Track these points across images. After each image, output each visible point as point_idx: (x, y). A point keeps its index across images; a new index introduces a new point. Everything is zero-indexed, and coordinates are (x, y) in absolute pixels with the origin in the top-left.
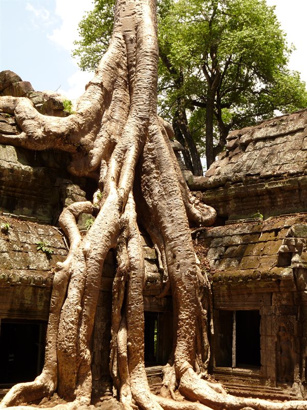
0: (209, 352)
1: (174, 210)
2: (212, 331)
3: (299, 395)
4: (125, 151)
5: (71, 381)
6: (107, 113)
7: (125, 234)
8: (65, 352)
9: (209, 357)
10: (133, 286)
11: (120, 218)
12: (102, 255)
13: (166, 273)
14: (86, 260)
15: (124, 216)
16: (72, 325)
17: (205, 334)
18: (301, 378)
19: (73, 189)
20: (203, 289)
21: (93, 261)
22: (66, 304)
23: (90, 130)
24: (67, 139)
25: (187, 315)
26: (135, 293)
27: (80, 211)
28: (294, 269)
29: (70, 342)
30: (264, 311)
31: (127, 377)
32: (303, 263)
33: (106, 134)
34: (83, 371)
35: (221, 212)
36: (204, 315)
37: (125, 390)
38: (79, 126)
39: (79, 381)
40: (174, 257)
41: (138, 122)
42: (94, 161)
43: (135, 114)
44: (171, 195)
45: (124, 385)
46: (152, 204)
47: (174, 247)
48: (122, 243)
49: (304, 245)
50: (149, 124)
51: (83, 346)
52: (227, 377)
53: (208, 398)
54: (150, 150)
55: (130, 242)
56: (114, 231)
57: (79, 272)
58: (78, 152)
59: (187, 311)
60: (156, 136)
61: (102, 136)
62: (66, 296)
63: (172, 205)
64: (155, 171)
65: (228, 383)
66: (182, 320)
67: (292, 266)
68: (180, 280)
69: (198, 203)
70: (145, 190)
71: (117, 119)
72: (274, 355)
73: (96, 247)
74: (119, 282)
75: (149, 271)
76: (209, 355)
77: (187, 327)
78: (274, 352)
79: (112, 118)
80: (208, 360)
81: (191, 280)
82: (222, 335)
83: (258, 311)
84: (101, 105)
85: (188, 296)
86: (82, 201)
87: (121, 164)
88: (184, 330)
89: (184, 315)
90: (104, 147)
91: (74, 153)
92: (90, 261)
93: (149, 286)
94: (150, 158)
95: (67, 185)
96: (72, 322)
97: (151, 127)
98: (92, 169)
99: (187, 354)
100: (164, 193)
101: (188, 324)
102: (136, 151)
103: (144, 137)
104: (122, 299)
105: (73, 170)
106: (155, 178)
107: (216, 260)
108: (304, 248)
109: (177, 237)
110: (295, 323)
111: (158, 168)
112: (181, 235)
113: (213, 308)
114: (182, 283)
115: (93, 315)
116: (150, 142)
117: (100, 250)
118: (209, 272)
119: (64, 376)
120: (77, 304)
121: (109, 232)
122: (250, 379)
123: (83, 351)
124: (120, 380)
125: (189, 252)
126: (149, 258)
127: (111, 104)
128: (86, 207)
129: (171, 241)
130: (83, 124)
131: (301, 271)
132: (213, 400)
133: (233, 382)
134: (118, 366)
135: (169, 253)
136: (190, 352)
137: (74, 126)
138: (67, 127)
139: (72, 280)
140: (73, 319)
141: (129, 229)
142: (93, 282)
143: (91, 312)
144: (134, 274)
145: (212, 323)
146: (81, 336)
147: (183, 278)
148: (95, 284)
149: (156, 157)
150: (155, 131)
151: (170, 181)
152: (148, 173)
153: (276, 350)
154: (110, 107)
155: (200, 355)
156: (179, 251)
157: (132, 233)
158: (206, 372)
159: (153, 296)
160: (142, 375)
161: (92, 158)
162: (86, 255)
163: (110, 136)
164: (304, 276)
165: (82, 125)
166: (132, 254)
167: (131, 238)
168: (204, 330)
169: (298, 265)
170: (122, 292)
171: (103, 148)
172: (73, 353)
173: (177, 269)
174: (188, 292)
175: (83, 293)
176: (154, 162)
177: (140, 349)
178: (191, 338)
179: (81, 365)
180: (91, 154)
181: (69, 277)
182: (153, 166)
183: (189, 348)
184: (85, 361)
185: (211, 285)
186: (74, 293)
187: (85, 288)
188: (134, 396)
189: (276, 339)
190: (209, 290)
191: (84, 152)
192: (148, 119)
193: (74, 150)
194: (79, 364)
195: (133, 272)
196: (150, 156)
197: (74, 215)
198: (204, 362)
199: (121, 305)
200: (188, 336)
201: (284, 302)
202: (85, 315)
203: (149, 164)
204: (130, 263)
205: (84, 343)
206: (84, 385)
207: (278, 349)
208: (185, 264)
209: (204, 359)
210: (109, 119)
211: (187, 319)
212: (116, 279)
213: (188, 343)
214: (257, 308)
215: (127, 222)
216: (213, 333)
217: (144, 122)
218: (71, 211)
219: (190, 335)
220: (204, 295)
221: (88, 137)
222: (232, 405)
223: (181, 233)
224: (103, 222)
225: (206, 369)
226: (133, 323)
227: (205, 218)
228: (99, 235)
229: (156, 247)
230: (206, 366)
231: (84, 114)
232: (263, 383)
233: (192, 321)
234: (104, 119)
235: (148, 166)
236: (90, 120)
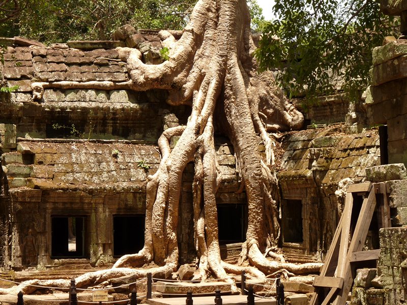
0: (279, 232)
1: (244, 128)
2: (280, 217)
3: (319, 260)
4: (208, 84)
5: (161, 253)
6: (199, 52)
7: (200, 151)
8: (156, 235)
9: (279, 235)
10: (206, 187)
11: (196, 139)
12: (180, 168)
13: (240, 175)
14: (169, 172)
15: (200, 137)
16: (158, 217)
17: (275, 219)
18: (321, 248)
19: (170, 118)
20: (272, 185)
21: (173, 173)
22: (155, 203)
23: (182, 69)
24: (161, 81)
25: (254, 206)
26: (209, 193)
27: (171, 135)
28: (313, 171)
29: (158, 228)
30: (303, 202)
31: (205, 250)
32: (318, 166)
33: (197, 69)
34: (170, 246)
36: (273, 204)
37: (203, 259)
38: (171, 70)
39: (168, 253)
40: (244, 163)
41: (218, 59)
42: (187, 93)
43: (217, 52)
44: (242, 116)
45: (202, 256)
46: (231, 123)
47: (244, 156)
48: (198, 157)
49: (321, 153)
50: (227, 60)
51: (168, 231)
52: (288, 250)
54: (229, 80)
55: (205, 156)
56: (189, 150)
57: (163, 181)
58: (173, 88)
59: (254, 203)
60: (232, 69)
61: (194, 72)
62: (156, 199)
63: (242, 124)
64: (232, 97)
65: (288, 254)
66: (250, 209)
67: (312, 169)
68: (247, 180)
69: (293, 109)
70: (227, 111)
71: (208, 55)
72: (308, 233)
73: (175, 163)
74: (196, 186)
75: (225, 174)
76: (279, 234)
77: (254, 214)
78: (308, 230)
79: (203, 55)
80: (278, 237)
81: (256, 180)
82: (291, 219)
83: (300, 201)
84: (192, 48)
85: (254, 191)
86: (175, 126)
87: (205, 93)
88: (252, 217)
89: (251, 206)
90: (195, 80)
91: (170, 90)
92: (171, 173)
93: (222, 188)
94: (229, 87)
95: (165, 114)
96: (159, 215)
97: (229, 62)
98: (185, 99)
99: (255, 234)
100: (238, 114)
101: (254, 212)
102: (217, 83)
103: (224, 70)
104: (199, 197)
105: (170, 102)
106: (232, 102)
107: (285, 161)
108: (321, 156)
109: (246, 148)
110: (317, 209)
111: (234, 94)
112: (248, 147)
113: (282, 199)
114: (249, 183)
115: (177, 209)
116: (229, 74)
117: (178, 165)
118: (278, 171)
119: (157, 250)
120: (162, 203)
121: (186, 151)
122: (298, 250)
123: (169, 234)
124: (200, 252)
125: (254, 159)
126: (230, 164)
127: (203, 44)
128: (177, 131)
129: (242, 151)
130: (175, 66)
131: (317, 173)
132: (262, 265)
133: (291, 253)
134: (199, 243)
135: (242, 160)
136: (257, 232)
137: (167, 70)
138: (161, 72)
139: (159, 187)
140: (159, 213)
141: (204, 147)
142: (173, 187)
143: (174, 208)
144: (206, 179)
145: (280, 210)
146: (167, 224)
147: (250, 178)
148: (175, 188)
149: (232, 86)
150: (232, 65)
151: (241, 104)
152: (228, 98)
153: (310, 229)
154: (202, 46)
155: (272, 234)
156: (247, 159)
157: (206, 149)
158: (276, 246)
159: (234, 192)
160: (215, 249)
161: (185, 91)
162: (168, 169)
163: (201, 70)
164: (320, 176)
165: (174, 68)
166: (205, 165)
167: (205, 153)
168: (274, 216)
169: (315, 168)
170: (199, 192)
171: (194, 82)
172: (161, 235)
173: (246, 172)
174: (254, 189)
175: (167, 195)
176: (231, 90)
177: (213, 232)
178: (258, 222)
179: (169, 243)
180: (184, 88)
181: (157, 185)
182: (231, 93)
183: (256, 229)
184: (171, 240)
185: (279, 182)
186: (160, 196)
187: (168, 192)
188: (208, 264)
189: (309, 222)
190: (276, 185)
191: (178, 88)
192: (227, 56)
193: (169, 87)
194: (167, 243)
195: (206, 178)
196: (229, 85)
197: (167, 138)
198: (275, 239)
199: (199, 202)
200: (255, 221)
201: (312, 195)
202: (170, 210)
203: (228, 92)
204: (203, 172)
205: (170, 228)
206: (172, 256)
207: (310, 228)
208: (251, 168)
209: (275, 237)
210: (200, 57)
211: (254, 209)
212: (194, 184)
213: (255, 226)
214: (301, 199)
215: (202, 142)
217: (224, 58)
218: (165, 135)
219: (257, 220)
220: (273, 190)
221: (180, 76)
223: (248, 145)
224: (181, 144)
225: (276, 244)
226: (207, 213)
227: (294, 123)
228: (178, 154)
229: (235, 155)
230: (276, 242)
231: (176, 58)
232: (304, 253)
233: (259, 210)
234: (196, 58)
235: (227, 93)
236: (181, 61)
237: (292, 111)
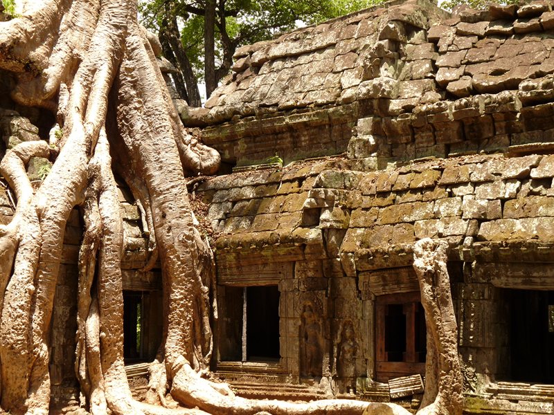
0: (212, 343)
1: (163, 153)
2: (216, 314)
3: (329, 393)
4: (94, 72)
5: (20, 387)
6: (67, 17)
7: (95, 185)
8: (12, 348)
9: (211, 349)
10: (107, 255)
11: (88, 163)
12: (63, 215)
13: (152, 239)
14: (40, 221)
15: (93, 161)
16: (21, 311)
17: (206, 319)
18: (331, 371)
19: (21, 123)
20: (203, 259)
21: (51, 223)
22: (12, 282)
23: (43, 40)
24: (9, 52)
25: (181, 294)
26: (110, 265)
27: (31, 154)
28: (323, 230)
29: (18, 335)
30: (283, 286)
31: (100, 379)
32: (335, 221)
33: (66, 47)
34: (37, 373)
35: (227, 155)
36: (204, 293)
37: (96, 396)
38: (27, 35)
39: (32, 387)
40: (164, 216)
41: (111, 31)
42: (49, 85)
43: (108, 20)
44: (158, 133)
45: (96, 390)
46: (133, 145)
47: (163, 203)
48: (91, 197)
49: (337, 198)
50: (127, 34)
51: (37, 340)
52: (235, 374)
53: (211, 402)
54: (129, 70)
55: (103, 196)
56: (79, 182)
57: (31, 238)
58: (27, 71)
59: (182, 289)
60: (136, 51)
61: (60, 50)
62: (12, 272)
63: (160, 146)
64: (136, 99)
65: (236, 382)
66: (175, 301)
67: (321, 226)
68: (172, 247)
69: (196, 143)
70: (123, 125)
71: (81, 26)
72: (298, 343)
73: (55, 204)
74: (88, 251)
75: (130, 235)
76: (211, 346)
77: (182, 309)
78: (297, 338)
79: (74, 25)
80: (210, 353)
81: (187, 247)
82: (229, 320)
83: (276, 287)
84: (58, 6)
85: (183, 268)
86: (34, 140)
87: (88, 89)
88: (178, 315)
89: (177, 294)
90: (64, 65)
91: (20, 73)
92: (46, 222)
93: (129, 256)
94: (129, 82)
95: (11, 117)
96: (21, 307)
97: (129, 39)
98: (47, 96)
99: (183, 346)
100: (148, 130)
101: (183, 306)
102: (110, 71)
103: (120, 52)
104: (92, 274)
105: (19, 96)
106: (136, 108)
107: (220, 220)
108: (336, 202)
109: (168, 190)
110: (324, 300)
111: (140, 95)
112: (173, 187)
113: (217, 284)
114: (175, 251)
115: (52, 296)
116: (129, 60)
117: (60, 208)
118: (211, 236)
119: (11, 382)
120: (28, 282)
121: (73, 183)
122: (266, 375)
123: (37, 346)
124: (90, 383)
125: (184, 209)
126: (130, 218)
127: (73, 5)
128: (40, 149)
129: (159, 195)
130: (33, 32)
131: (333, 232)
132: (217, 404)
133: (243, 380)
134: (87, 365)
135: (157, 211)
136: (186, 342)
137: (20, 34)
138: (10, 35)
139: (21, 250)
140: (23, 303)
141: (101, 178)
142: (50, 251)
143: (48, 294)
144: (108, 240)
145: (215, 304)
146: (34, 325)
147: (176, 244)
148: (54, 254)
149: (137, 80)
150: (135, 45)
151: (157, 113)
152: (127, 102)
153: (300, 336)
154: (71, 10)
155: (200, 347)
156: (171, 208)
157: (105, 183)
158: (208, 369)
159: (136, 270)
160: (120, 376)
161: (46, 81)
162: (40, 215)
163: (72, 50)
164: (336, 238)
165: (31, 33)
166: (105, 213)
167: (103, 191)
168: (205, 313)
169: (328, 224)
170: (92, 265)
171: (62, 67)
172: (24, 349)
173: (168, 232)
174: (182, 263)
175: (38, 267)
176: (134, 87)
177: (117, 342)
178: (188, 325)
179: (34, 365)
180: (46, 75)
181: (16, 245)
182: (133, 92)
183: (184, 337)
184: (39, 359)
185: (214, 254)
186: (23, 267)
187: (39, 260)
188: (109, 405)
189: (300, 323)
190: (211, 260)
191: (35, 71)
192: (126, 28)
193: (20, 68)
194: (31, 365)
195: (107, 237)
196: (129, 79)
197: (22, 159)
198: (204, 356)
199: (91, 283)
200: (183, 322)
201: (310, 274)
202: (40, 298)
203: (127, 90)
204: (103, 226)
205: (39, 335)
206: (39, 392)
207: (303, 335)
208: (178, 226)
209: (204, 353)
210: (70, 27)
211: (181, 299)
212: (83, 247)
213: (183, 331)
214: (276, 282)
215: (98, 169)
216: (217, 317)
217: (120, 31)
218: (18, 154)
219: (186, 320)
220: (205, 267)
221: (40, 51)
222: (242, 410)
223: (172, 184)
224: (64, 168)
225: (207, 365)
226: (108, 306)
227: (205, 164)
228: (59, 186)
229: (139, 203)
230: (207, 361)
231: (33, 18)
232: (282, 380)
233: (189, 302)
234: (62, 26)
235: (126, 92)
236: (42, 26)
237: (194, 145)
